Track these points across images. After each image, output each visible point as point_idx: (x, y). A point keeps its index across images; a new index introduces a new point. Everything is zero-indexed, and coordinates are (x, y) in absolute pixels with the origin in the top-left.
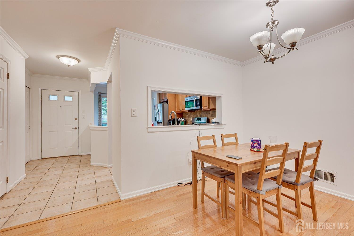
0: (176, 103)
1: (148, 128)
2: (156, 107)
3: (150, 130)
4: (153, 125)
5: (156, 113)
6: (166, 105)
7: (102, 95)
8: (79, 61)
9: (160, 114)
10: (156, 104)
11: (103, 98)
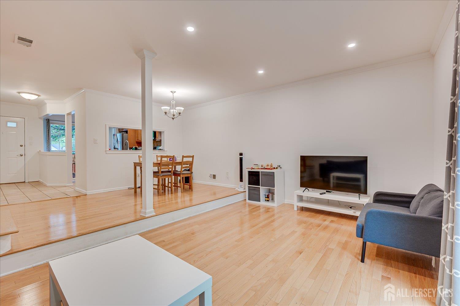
0: (135, 133)
1: (106, 151)
2: (115, 136)
3: (107, 152)
4: (110, 149)
5: (116, 141)
6: (125, 134)
7: (50, 121)
8: (39, 96)
9: (119, 142)
10: (115, 133)
11: (51, 125)
